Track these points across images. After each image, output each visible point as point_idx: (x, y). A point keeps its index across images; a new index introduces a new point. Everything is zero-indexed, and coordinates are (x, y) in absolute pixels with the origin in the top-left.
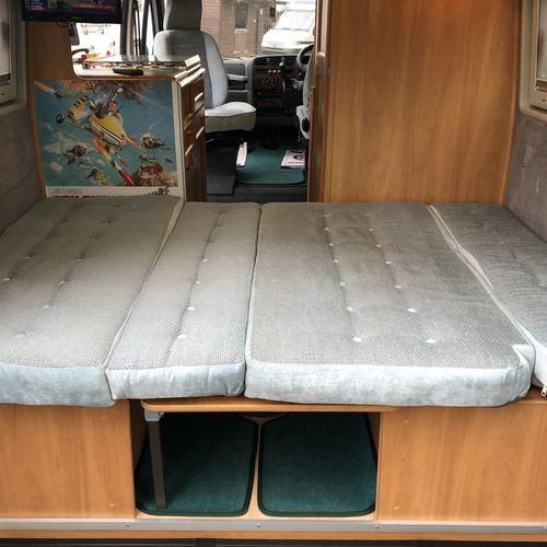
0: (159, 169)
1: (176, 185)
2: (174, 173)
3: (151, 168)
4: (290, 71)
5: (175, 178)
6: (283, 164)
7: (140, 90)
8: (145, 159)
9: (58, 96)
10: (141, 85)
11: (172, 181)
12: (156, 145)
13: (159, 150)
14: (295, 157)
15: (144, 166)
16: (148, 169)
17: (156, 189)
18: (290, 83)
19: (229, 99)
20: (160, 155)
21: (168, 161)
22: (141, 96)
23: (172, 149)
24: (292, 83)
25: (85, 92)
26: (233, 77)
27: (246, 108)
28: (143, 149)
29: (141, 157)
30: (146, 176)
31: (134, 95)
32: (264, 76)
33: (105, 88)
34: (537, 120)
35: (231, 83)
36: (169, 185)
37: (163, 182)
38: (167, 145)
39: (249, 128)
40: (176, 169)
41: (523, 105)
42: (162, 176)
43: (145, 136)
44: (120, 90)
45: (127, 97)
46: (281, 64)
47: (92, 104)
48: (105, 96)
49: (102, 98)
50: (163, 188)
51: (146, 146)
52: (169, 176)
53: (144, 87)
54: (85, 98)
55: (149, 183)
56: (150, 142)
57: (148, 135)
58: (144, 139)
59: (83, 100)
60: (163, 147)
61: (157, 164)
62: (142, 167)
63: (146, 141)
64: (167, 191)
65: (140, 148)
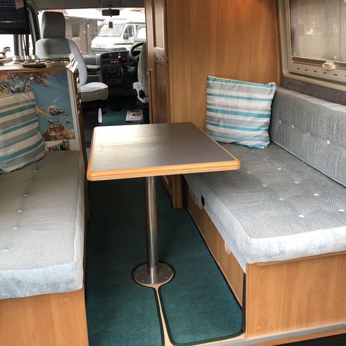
0: (62, 128)
1: (74, 138)
2: (72, 130)
3: (56, 128)
4: (125, 61)
5: (74, 133)
6: (127, 120)
7: (46, 77)
8: (52, 123)
10: (46, 74)
11: (71, 136)
12: (59, 113)
13: (61, 116)
14: (134, 115)
15: (52, 127)
16: (54, 129)
17: (60, 142)
18: (125, 69)
19: (89, 81)
20: (62, 119)
21: (68, 122)
22: (46, 81)
23: (70, 114)
24: (127, 68)
25: (7, 80)
26: (90, 67)
27: (101, 86)
28: (50, 116)
29: (49, 122)
30: (53, 134)
31: (41, 81)
32: (108, 65)
33: (21, 77)
34: (295, 80)
35: (89, 71)
36: (69, 138)
37: (67, 138)
38: (67, 112)
39: (105, 98)
40: (73, 128)
41: (285, 72)
42: (65, 133)
43: (51, 107)
44: (32, 78)
45: (37, 83)
46: (119, 57)
47: (12, 89)
48: (21, 83)
49: (20, 84)
50: (65, 140)
51: (52, 114)
52: (69, 133)
53: (48, 75)
54: (7, 85)
55: (55, 138)
56: (55, 111)
57: (53, 107)
58: (50, 109)
59: (6, 87)
60: (64, 114)
61: (60, 125)
62: (50, 128)
63: (52, 111)
64: (68, 143)
65: (48, 115)
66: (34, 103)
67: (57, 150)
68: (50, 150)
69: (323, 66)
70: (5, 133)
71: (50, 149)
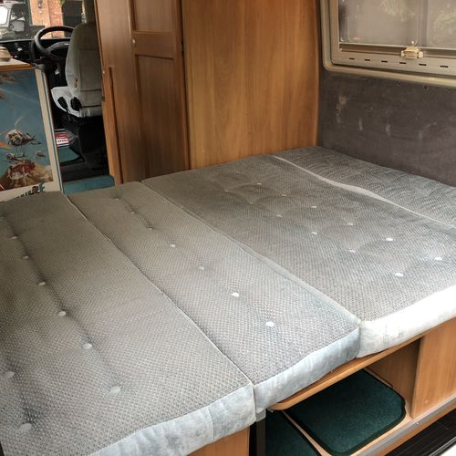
0: (31, 166)
1: (51, 180)
2: (47, 168)
3: (21, 166)
5: (50, 172)
8: (14, 159)
11: (47, 177)
12: (25, 141)
13: (29, 146)
15: (14, 166)
16: (18, 169)
17: (29, 188)
20: (31, 151)
21: (40, 155)
23: (43, 142)
28: (10, 147)
29: (8, 157)
30: (17, 176)
36: (43, 181)
37: (37, 179)
38: (38, 139)
40: (49, 164)
42: (35, 173)
43: (11, 132)
50: (38, 185)
51: (14, 144)
52: (43, 172)
55: (21, 184)
56: (17, 139)
57: (14, 131)
58: (10, 136)
60: (34, 142)
61: (28, 162)
62: (11, 168)
63: (13, 138)
64: (42, 188)
65: (6, 147)
69: (403, 54)
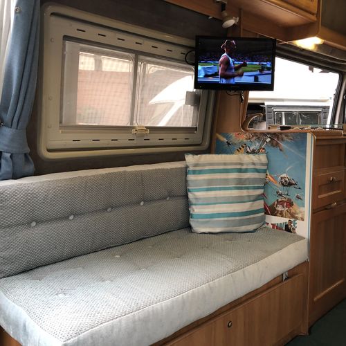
0: (290, 204)
1: (303, 219)
2: (302, 209)
3: (284, 202)
5: (303, 213)
7: (282, 140)
8: (281, 195)
9: (229, 144)
11: (300, 216)
12: (290, 184)
13: (292, 188)
15: (280, 200)
16: (281, 203)
17: (286, 220)
20: (293, 193)
21: (298, 198)
22: (282, 145)
23: (302, 189)
25: (245, 141)
28: (280, 186)
29: (278, 192)
30: (280, 208)
31: (277, 144)
33: (258, 138)
36: (297, 218)
37: (293, 215)
38: (299, 185)
40: (304, 206)
42: (293, 211)
43: (283, 176)
44: (268, 140)
45: (272, 145)
47: (248, 149)
48: (258, 144)
49: (255, 146)
50: (292, 220)
51: (283, 184)
52: (298, 211)
53: (285, 138)
54: (244, 146)
55: (281, 215)
56: (286, 181)
57: (285, 175)
58: (282, 178)
59: (243, 147)
60: (296, 186)
61: (289, 200)
62: (277, 200)
63: (283, 180)
64: (295, 224)
65: (278, 185)
66: (265, 167)
67: (281, 229)
68: (273, 228)
70: (208, 190)
71: (273, 225)
